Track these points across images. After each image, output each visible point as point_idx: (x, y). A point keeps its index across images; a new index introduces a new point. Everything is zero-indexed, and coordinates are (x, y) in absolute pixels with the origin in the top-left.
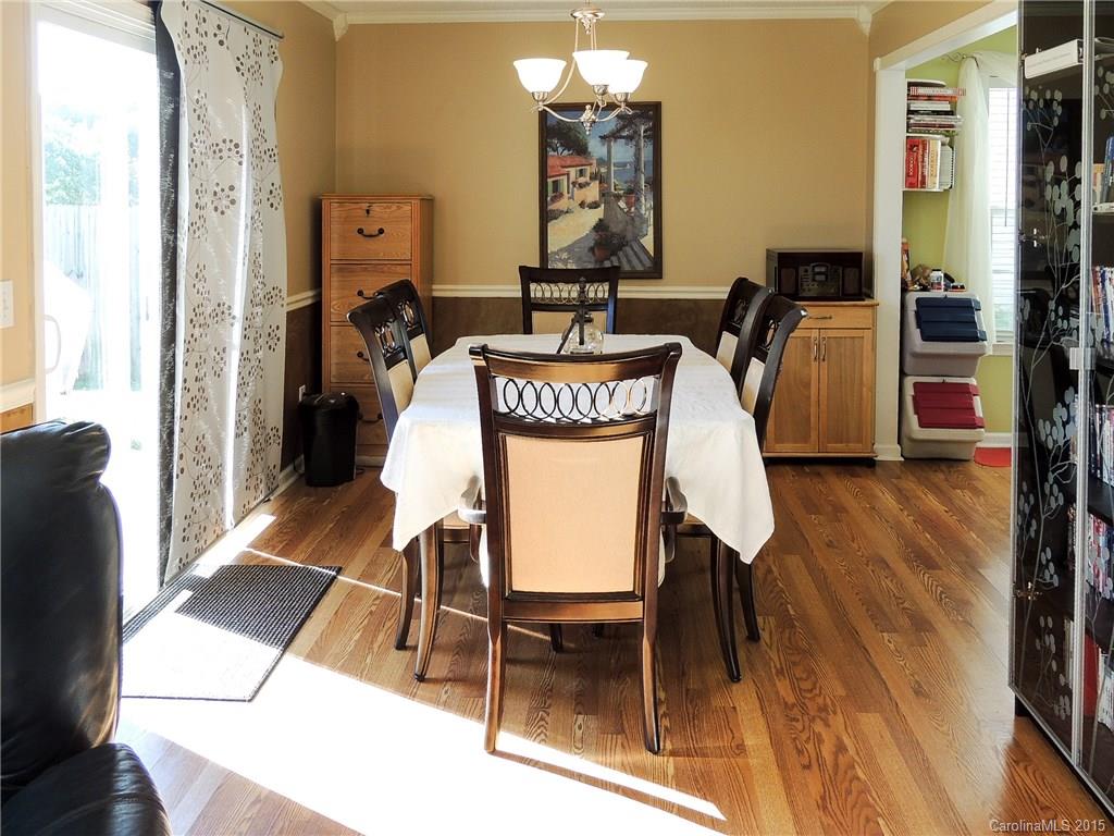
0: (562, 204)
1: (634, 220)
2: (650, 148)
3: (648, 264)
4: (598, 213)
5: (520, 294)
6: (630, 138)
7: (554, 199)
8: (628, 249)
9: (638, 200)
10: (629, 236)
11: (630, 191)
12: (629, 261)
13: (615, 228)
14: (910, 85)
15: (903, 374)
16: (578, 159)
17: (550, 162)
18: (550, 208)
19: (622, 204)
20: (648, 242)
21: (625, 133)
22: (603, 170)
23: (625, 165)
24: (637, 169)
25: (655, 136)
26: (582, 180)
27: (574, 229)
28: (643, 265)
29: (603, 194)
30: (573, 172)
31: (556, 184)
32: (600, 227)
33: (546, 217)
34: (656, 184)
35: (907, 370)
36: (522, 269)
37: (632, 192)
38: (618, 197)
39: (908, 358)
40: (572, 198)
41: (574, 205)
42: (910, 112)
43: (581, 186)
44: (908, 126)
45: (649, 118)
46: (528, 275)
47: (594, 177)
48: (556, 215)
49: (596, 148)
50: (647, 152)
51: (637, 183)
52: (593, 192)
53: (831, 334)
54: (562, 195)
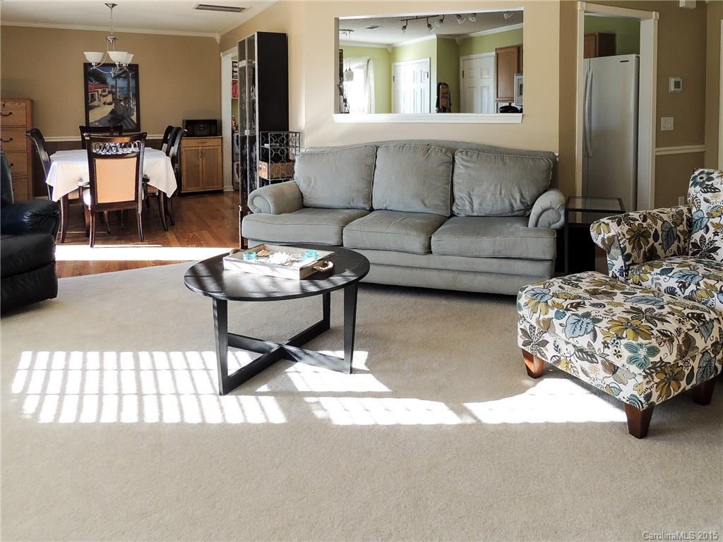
0: (96, 103)
1: (129, 110)
2: (134, 82)
3: (134, 126)
4: (112, 107)
5: (81, 140)
6: (125, 78)
7: (91, 101)
8: (125, 121)
9: (129, 102)
10: (126, 116)
11: (125, 99)
12: (126, 125)
13: (119, 113)
14: (233, 62)
15: (233, 161)
16: (102, 86)
17: (89, 86)
18: (90, 105)
19: (122, 103)
20: (134, 118)
21: (123, 76)
22: (114, 90)
23: (123, 88)
24: (129, 90)
25: (136, 77)
26: (104, 94)
27: (101, 113)
28: (132, 126)
29: (113, 99)
30: (100, 90)
31: (92, 95)
32: (113, 112)
33: (88, 108)
34: (137, 96)
35: (234, 160)
36: (80, 127)
37: (126, 99)
38: (121, 101)
39: (234, 155)
40: (100, 101)
41: (101, 103)
42: (233, 71)
43: (104, 96)
44: (233, 76)
45: (134, 70)
46: (83, 129)
47: (109, 93)
48: (93, 107)
49: (110, 82)
50: (132, 83)
51: (129, 95)
52: (109, 98)
53: (207, 148)
54: (95, 100)
